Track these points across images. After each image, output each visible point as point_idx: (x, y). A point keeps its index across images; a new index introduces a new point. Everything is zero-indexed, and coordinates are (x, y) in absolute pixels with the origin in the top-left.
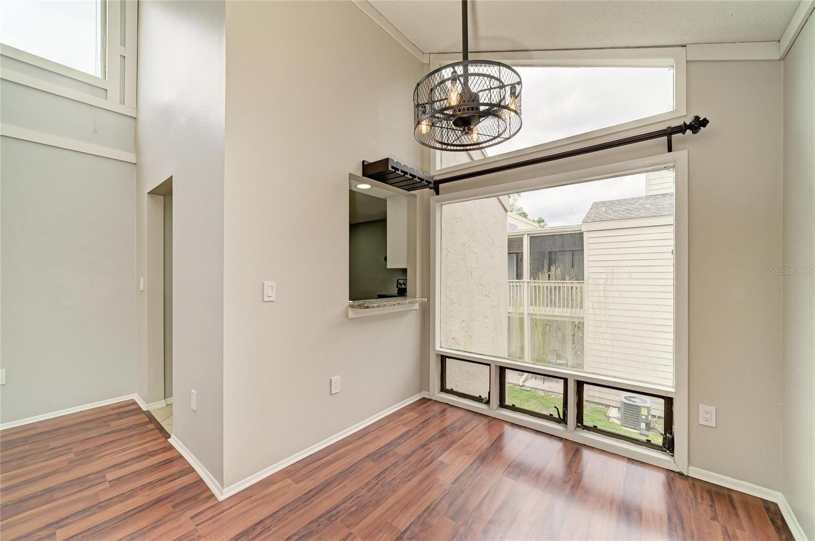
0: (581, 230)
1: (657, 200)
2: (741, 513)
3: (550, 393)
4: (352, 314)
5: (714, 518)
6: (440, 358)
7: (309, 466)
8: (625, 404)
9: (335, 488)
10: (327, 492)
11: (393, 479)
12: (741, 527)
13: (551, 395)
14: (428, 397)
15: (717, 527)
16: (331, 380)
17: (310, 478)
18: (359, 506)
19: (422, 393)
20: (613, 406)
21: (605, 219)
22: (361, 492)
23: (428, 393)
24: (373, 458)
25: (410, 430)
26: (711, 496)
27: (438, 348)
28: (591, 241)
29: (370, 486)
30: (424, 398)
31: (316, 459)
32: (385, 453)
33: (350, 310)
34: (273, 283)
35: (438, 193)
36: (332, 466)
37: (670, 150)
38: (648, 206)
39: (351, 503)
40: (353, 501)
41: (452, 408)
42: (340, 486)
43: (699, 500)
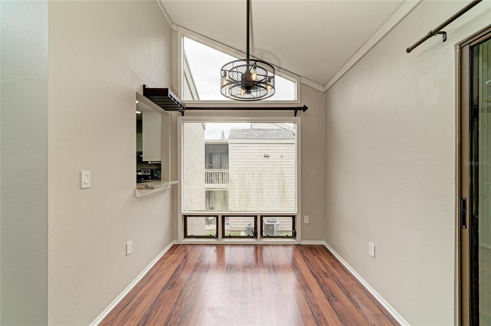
0: (227, 143)
1: (257, 131)
2: (319, 251)
3: (213, 231)
4: (138, 194)
5: (314, 255)
6: (184, 217)
7: (122, 313)
8: (248, 228)
9: (155, 316)
10: (151, 321)
11: (191, 294)
12: (321, 255)
13: (213, 232)
14: (177, 244)
15: (316, 257)
16: (127, 244)
17: (130, 319)
18: (180, 317)
19: (172, 242)
20: (242, 231)
21: (238, 138)
22: (176, 309)
23: (177, 241)
24: (168, 288)
25: (180, 265)
26: (310, 249)
27: (183, 212)
28: (232, 148)
29: (179, 303)
30: (174, 245)
31: (124, 306)
32: (174, 282)
33: (137, 191)
34: (89, 173)
35: (183, 115)
36: (141, 305)
37: (295, 116)
38: (254, 134)
39: (174, 318)
40: (175, 316)
41: (196, 246)
42: (158, 313)
43: (308, 251)
